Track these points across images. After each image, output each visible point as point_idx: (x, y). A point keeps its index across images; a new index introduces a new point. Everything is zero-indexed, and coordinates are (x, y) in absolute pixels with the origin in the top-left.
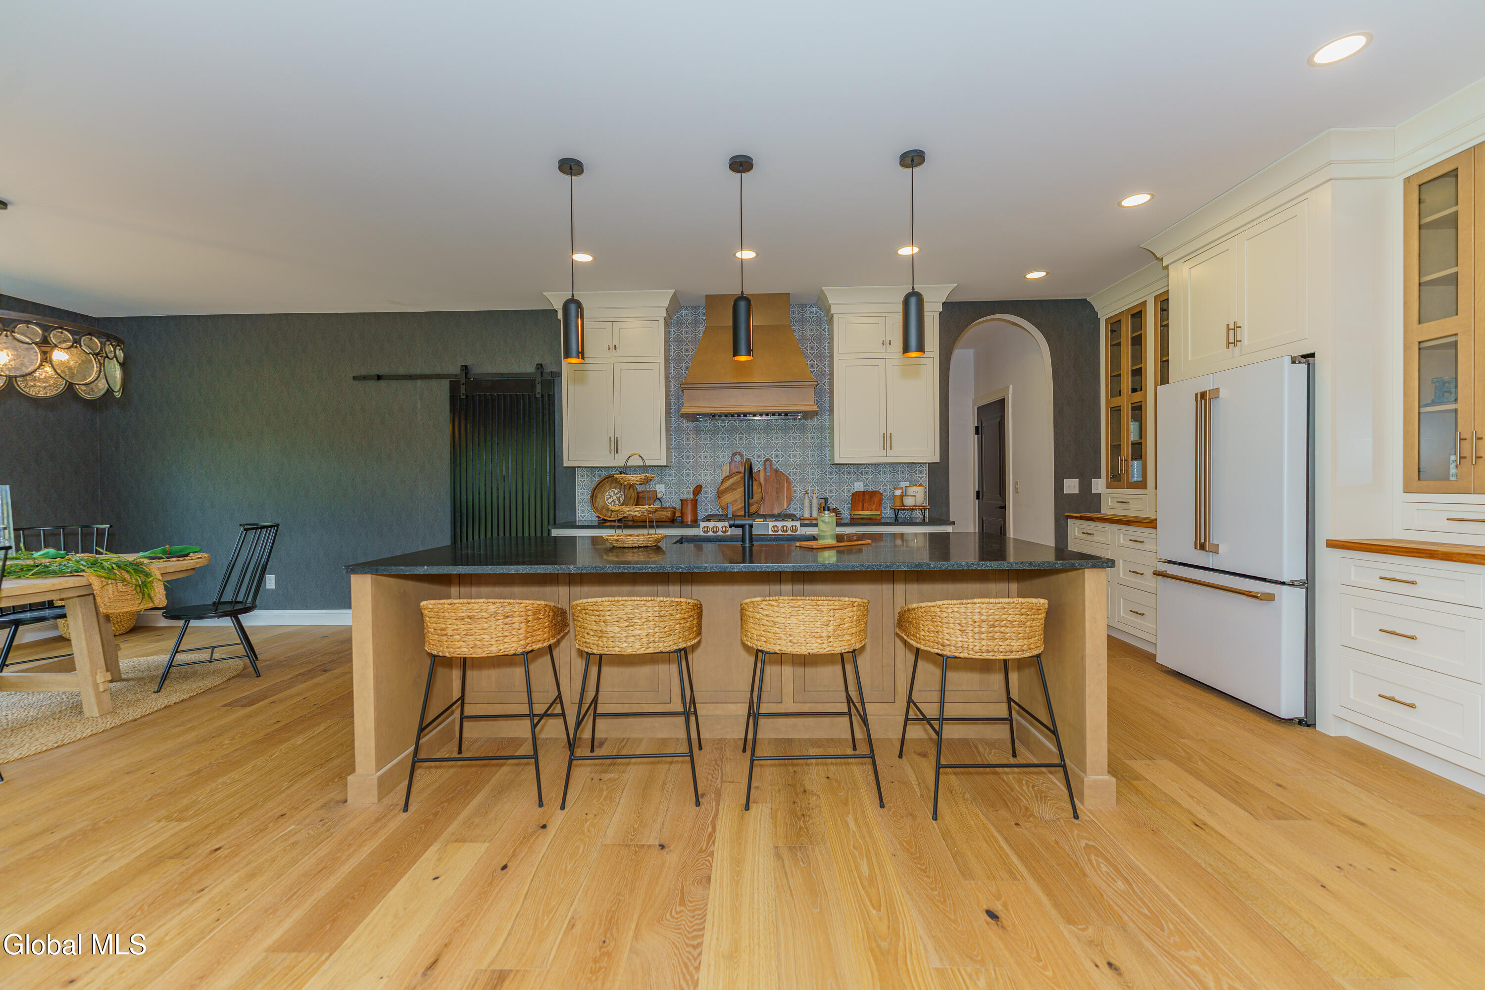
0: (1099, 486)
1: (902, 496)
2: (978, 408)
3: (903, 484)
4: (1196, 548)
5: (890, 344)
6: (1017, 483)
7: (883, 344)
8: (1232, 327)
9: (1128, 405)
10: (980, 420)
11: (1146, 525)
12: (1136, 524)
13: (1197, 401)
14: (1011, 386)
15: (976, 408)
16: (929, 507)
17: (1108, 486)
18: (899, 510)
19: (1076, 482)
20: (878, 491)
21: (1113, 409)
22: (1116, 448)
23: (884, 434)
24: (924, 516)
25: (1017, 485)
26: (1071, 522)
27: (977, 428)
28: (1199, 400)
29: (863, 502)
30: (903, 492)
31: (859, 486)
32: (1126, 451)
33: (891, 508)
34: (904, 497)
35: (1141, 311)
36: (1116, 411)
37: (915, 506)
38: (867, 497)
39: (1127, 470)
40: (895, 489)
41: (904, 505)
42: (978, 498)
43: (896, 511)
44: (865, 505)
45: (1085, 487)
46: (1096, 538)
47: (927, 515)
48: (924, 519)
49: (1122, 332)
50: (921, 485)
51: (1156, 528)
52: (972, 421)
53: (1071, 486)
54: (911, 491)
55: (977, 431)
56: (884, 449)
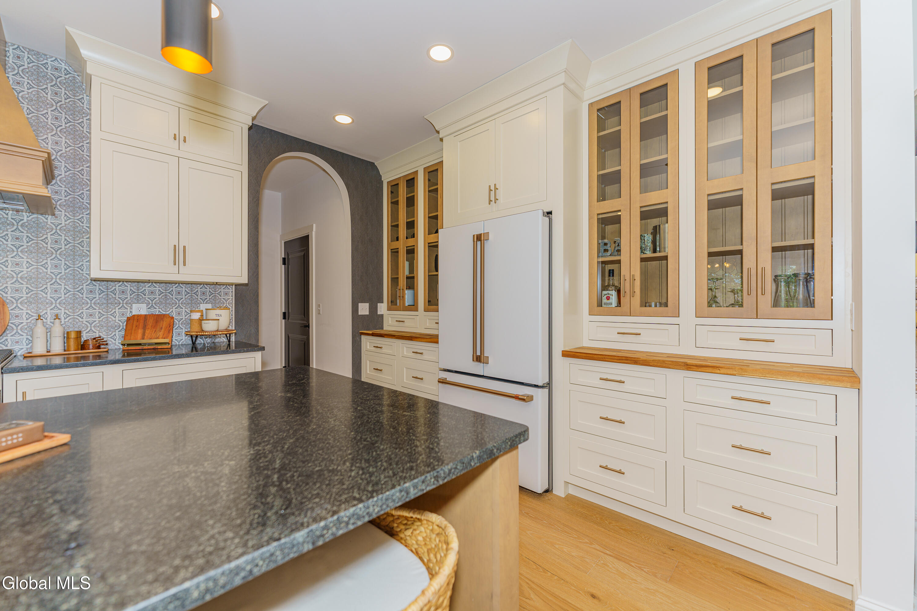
0: (382, 308)
1: (201, 320)
2: (285, 243)
3: (203, 307)
4: (473, 360)
5: (185, 141)
6: (319, 306)
7: (175, 138)
8: (492, 188)
9: (403, 248)
10: (287, 253)
11: (425, 340)
12: (418, 339)
13: (474, 241)
14: (314, 225)
15: (283, 242)
16: (234, 332)
17: (389, 309)
18: (197, 337)
19: (367, 305)
20: (168, 315)
21: (393, 251)
22: (395, 280)
23: (175, 246)
24: (229, 341)
25: (320, 307)
26: (363, 338)
27: (284, 259)
28: (475, 240)
29: (144, 328)
30: (202, 316)
31: (140, 309)
32: (402, 282)
33: (187, 335)
34: (203, 322)
35: (414, 178)
36: (395, 252)
37: (218, 331)
38: (150, 322)
39: (403, 297)
40: (191, 311)
41: (203, 331)
42: (284, 318)
43: (194, 339)
44: (147, 332)
45: (373, 309)
46: (384, 350)
47: (233, 339)
48: (229, 345)
49: (399, 193)
50: (226, 308)
51: (438, 343)
52: (279, 253)
53: (364, 309)
54: (213, 314)
55: (284, 261)
56: (175, 264)
